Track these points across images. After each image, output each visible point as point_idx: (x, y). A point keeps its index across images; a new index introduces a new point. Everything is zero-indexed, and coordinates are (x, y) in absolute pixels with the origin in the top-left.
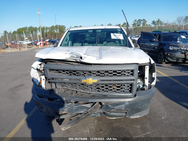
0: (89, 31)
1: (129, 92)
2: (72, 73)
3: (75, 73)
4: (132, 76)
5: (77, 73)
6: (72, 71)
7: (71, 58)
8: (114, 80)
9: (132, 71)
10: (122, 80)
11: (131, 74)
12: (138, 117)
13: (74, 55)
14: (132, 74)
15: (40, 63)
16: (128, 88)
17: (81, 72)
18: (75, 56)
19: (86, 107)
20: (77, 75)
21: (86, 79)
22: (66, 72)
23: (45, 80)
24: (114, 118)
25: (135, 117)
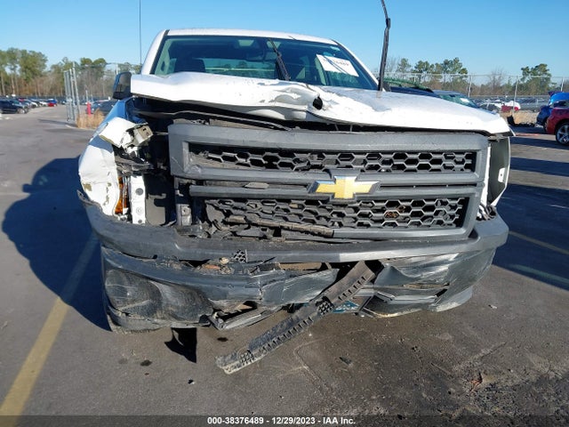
0: (243, 43)
1: (454, 226)
2: (277, 159)
3: (289, 160)
4: (469, 171)
5: (298, 161)
6: (276, 154)
7: (277, 104)
8: (419, 186)
9: (472, 155)
10: (442, 186)
11: (467, 167)
12: (454, 305)
13: (292, 92)
14: (472, 167)
15: (132, 125)
16: (454, 212)
17: (312, 158)
18: (295, 96)
19: (321, 282)
20: (297, 170)
21: (335, 181)
22: (252, 157)
23: (144, 195)
24: (396, 315)
25: (448, 308)
